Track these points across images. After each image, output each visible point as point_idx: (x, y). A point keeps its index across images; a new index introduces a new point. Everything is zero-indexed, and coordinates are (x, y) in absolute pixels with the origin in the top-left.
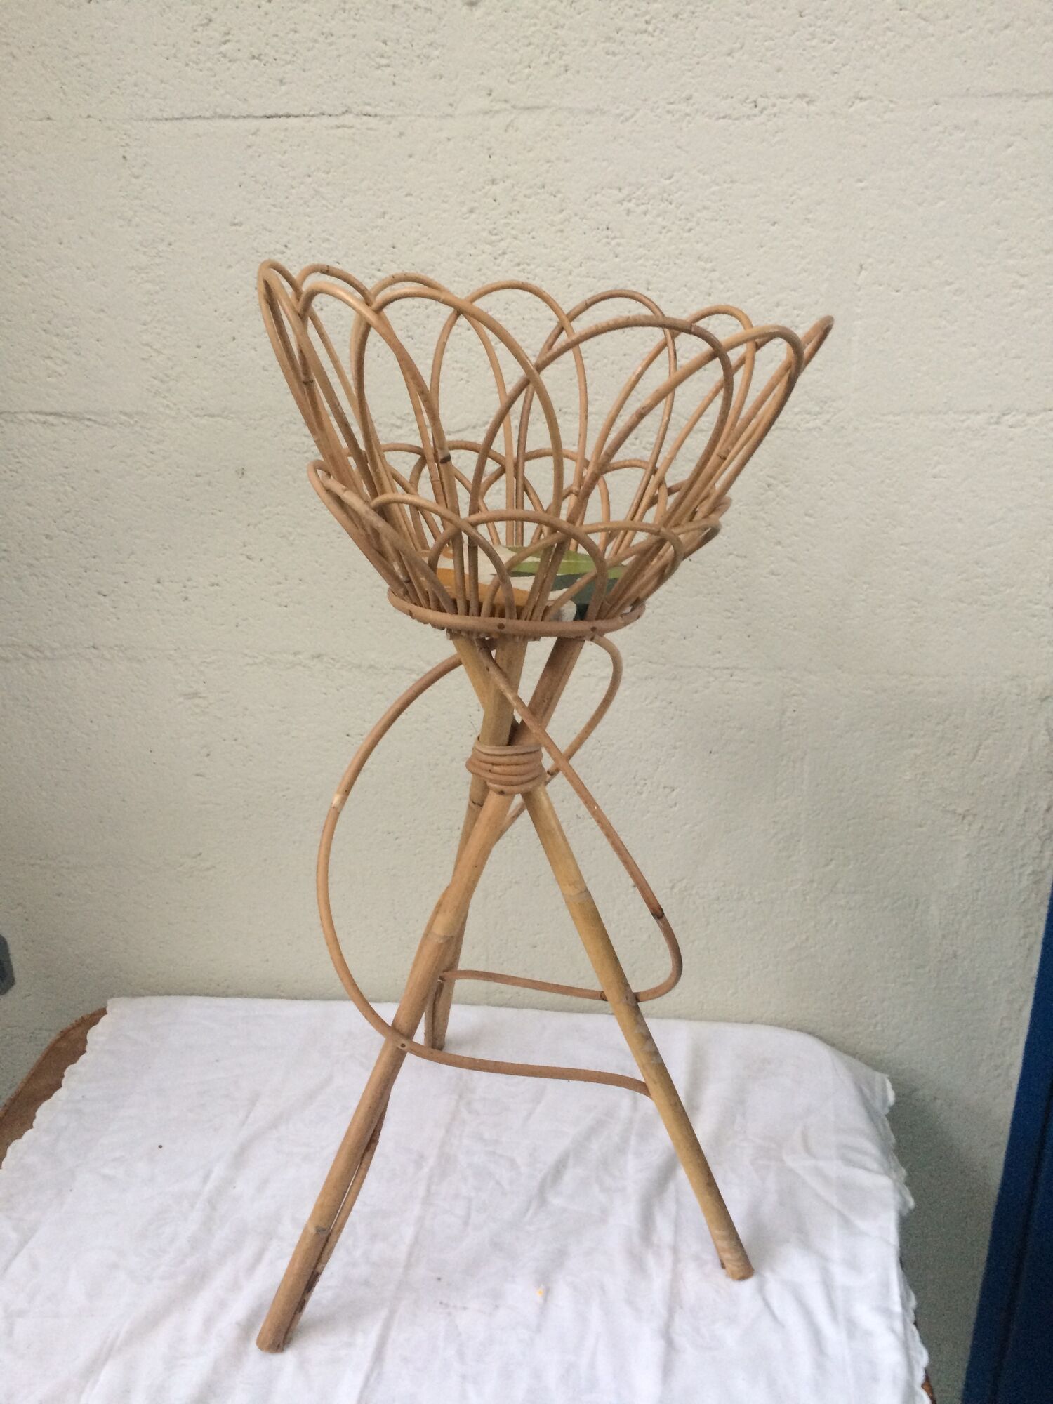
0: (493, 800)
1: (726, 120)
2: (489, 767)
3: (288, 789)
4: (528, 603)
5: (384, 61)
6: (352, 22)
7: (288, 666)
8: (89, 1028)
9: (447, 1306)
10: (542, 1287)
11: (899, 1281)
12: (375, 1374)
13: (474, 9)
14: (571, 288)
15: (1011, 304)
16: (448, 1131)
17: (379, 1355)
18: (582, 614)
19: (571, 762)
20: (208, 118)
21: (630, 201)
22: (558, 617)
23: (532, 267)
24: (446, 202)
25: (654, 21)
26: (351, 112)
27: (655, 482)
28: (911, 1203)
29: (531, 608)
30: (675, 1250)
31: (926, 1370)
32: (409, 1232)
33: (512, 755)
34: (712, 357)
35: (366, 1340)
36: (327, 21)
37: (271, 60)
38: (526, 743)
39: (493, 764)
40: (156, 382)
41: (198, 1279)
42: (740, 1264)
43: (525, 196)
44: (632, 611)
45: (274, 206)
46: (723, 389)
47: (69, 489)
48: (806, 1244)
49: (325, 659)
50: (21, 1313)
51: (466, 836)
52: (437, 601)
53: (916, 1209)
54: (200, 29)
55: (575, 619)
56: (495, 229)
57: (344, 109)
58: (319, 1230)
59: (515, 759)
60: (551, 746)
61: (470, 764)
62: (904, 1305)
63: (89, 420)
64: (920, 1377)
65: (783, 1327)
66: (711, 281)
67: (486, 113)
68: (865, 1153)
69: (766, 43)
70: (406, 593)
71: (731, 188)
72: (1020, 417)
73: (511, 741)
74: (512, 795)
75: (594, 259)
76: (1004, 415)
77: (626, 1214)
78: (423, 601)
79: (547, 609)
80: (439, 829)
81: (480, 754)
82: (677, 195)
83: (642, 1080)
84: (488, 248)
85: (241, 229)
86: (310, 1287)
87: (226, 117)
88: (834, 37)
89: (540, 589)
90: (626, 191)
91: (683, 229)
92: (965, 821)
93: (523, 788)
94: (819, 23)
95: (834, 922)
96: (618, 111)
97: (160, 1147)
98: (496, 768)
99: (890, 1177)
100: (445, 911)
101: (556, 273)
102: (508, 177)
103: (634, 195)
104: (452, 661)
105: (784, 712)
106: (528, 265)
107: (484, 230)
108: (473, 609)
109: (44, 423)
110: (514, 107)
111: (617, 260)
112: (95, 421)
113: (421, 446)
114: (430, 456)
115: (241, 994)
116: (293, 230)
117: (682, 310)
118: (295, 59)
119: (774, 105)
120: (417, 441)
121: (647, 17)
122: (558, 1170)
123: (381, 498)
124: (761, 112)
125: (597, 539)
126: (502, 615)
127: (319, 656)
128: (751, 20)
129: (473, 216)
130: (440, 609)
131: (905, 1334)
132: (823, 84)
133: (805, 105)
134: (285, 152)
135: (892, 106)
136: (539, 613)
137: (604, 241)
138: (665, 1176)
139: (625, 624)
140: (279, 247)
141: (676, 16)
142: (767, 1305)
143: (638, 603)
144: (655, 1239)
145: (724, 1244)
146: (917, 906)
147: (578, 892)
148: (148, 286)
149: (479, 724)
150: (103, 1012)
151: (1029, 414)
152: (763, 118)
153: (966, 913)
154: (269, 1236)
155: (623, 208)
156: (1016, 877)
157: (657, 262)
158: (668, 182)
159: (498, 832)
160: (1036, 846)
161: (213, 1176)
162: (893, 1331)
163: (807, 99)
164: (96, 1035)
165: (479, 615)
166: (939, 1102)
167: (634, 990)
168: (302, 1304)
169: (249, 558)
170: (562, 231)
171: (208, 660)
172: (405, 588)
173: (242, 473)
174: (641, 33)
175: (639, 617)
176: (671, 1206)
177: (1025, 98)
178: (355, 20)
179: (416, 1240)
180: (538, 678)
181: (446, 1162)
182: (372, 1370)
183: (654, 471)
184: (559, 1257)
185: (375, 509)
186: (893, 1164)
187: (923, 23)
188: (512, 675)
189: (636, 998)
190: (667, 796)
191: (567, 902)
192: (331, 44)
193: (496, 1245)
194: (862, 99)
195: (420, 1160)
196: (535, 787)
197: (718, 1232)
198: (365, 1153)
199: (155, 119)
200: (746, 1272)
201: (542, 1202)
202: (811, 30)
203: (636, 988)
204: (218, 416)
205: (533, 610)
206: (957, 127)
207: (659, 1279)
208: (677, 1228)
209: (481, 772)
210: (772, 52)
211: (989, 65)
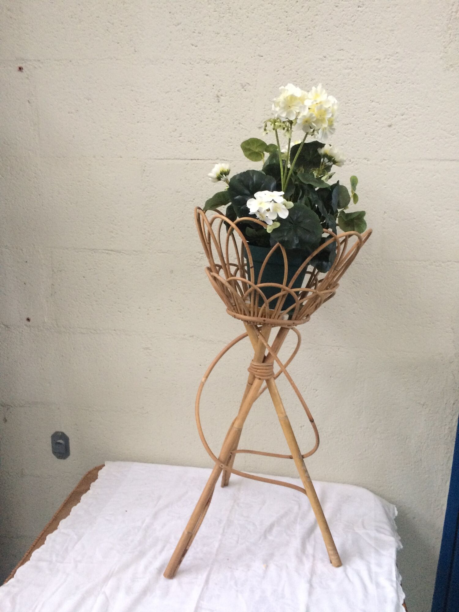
0: (257, 381)
2: (256, 370)
3: (177, 384)
4: (273, 313)
7: (181, 339)
8: (99, 471)
9: (231, 568)
10: (265, 564)
11: (396, 571)
13: (260, 129)
16: (230, 512)
17: (207, 581)
18: (290, 318)
19: (286, 369)
20: (172, 159)
22: (283, 319)
26: (219, 159)
28: (402, 547)
30: (314, 556)
31: (404, 600)
32: (217, 545)
33: (264, 366)
35: (202, 577)
36: (213, 132)
37: (194, 142)
38: (269, 362)
39: (257, 369)
40: (147, 241)
41: (142, 554)
42: (338, 561)
44: (306, 318)
45: (191, 187)
47: (113, 276)
48: (361, 556)
49: (195, 337)
50: (80, 562)
51: (245, 396)
52: (244, 312)
54: (172, 132)
55: (288, 320)
57: (216, 158)
58: (189, 533)
59: (265, 367)
60: (278, 361)
61: (249, 369)
62: (397, 578)
63: (123, 253)
64: (402, 602)
65: (353, 584)
68: (385, 529)
69: (354, 142)
70: (234, 309)
73: (264, 362)
74: (263, 380)
77: (296, 543)
78: (239, 312)
81: (253, 365)
83: (305, 489)
86: (183, 555)
87: (179, 159)
88: (376, 141)
92: (424, 407)
93: (267, 378)
94: (371, 137)
95: (375, 445)
97: (126, 511)
98: (258, 370)
99: (395, 537)
100: (238, 420)
104: (244, 335)
105: (357, 363)
108: (256, 314)
109: (107, 253)
112: (124, 253)
113: (238, 264)
118: (202, 142)
119: (356, 161)
120: (236, 262)
122: (271, 527)
123: (230, 278)
124: (352, 163)
126: (265, 317)
127: (192, 336)
130: (245, 315)
132: (372, 155)
135: (395, 162)
136: (277, 317)
138: (311, 530)
139: (304, 323)
140: (192, 200)
142: (347, 576)
143: (308, 316)
144: (306, 553)
145: (331, 552)
146: (407, 439)
147: (283, 417)
148: (147, 210)
149: (253, 356)
150: (104, 465)
152: (352, 165)
153: (425, 443)
156: (443, 430)
159: (254, 399)
161: (146, 522)
162: (392, 586)
163: (367, 160)
164: (101, 473)
165: (258, 317)
166: (416, 519)
168: (180, 562)
169: (171, 301)
171: (153, 336)
172: (234, 308)
173: (172, 272)
175: (308, 321)
177: (439, 161)
178: (222, 131)
179: (220, 546)
180: (274, 340)
181: (229, 523)
182: (204, 586)
184: (272, 555)
185: (228, 282)
186: (396, 534)
187: (405, 137)
188: (266, 338)
189: (303, 457)
190: (314, 393)
191: (280, 420)
192: (214, 138)
193: (249, 550)
194: (385, 160)
195: (220, 522)
196: (271, 378)
197: (330, 548)
198: (206, 506)
199: (156, 159)
200: (339, 563)
201: (265, 537)
202: (369, 138)
203: (302, 453)
204: (166, 253)
205: (275, 316)
206: (417, 169)
207: (307, 565)
208: (314, 548)
209: (253, 372)
210: (356, 145)
211: (427, 151)
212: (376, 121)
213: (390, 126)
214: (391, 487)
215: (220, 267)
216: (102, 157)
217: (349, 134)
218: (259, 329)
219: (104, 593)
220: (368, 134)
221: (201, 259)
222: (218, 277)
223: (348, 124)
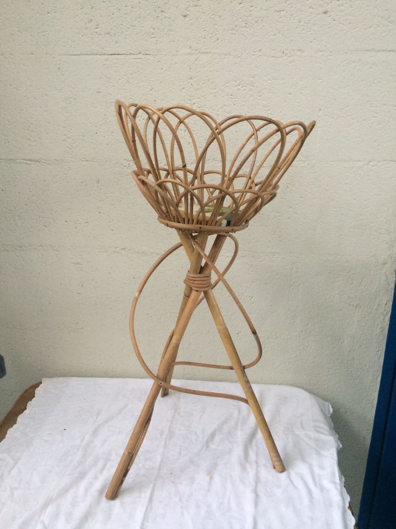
0: (194, 294)
1: (273, 58)
2: (192, 282)
4: (210, 219)
5: (153, 36)
6: (142, 22)
7: (113, 252)
8: (36, 389)
9: (174, 483)
10: (209, 476)
11: (338, 472)
12: (149, 507)
13: (186, 18)
14: (218, 116)
15: (372, 123)
16: (172, 423)
17: (151, 500)
18: (229, 224)
19: (224, 277)
20: (90, 55)
21: (239, 85)
22: (220, 225)
23: (204, 108)
24: (174, 85)
25: (248, 23)
26: (141, 53)
27: (251, 182)
28: (341, 446)
29: (211, 221)
30: (257, 463)
31: (349, 503)
32: (159, 458)
33: (201, 277)
34: (277, 131)
35: (146, 495)
36: (133, 21)
37: (113, 34)
38: (206, 273)
40: (68, 149)
41: (82, 475)
42: (281, 466)
43: (202, 83)
44: (245, 224)
45: (113, 86)
46: (281, 142)
47: (34, 188)
48: (304, 460)
49: (127, 250)
50: (16, 489)
51: (182, 310)
52: (178, 219)
53: (343, 447)
54: (88, 23)
55: (226, 226)
56: (191, 95)
57: (139, 52)
58: (129, 453)
59: (202, 279)
60: (217, 272)
61: (185, 282)
62: (340, 480)
63: (43, 162)
64: (347, 505)
65: (297, 488)
66: (268, 114)
67: (189, 54)
68: (323, 429)
69: (287, 32)
70: (166, 217)
71: (275, 82)
72: (375, 163)
73: (200, 273)
74: (200, 292)
75: (226, 106)
76: (370, 162)
77: (238, 450)
78: (172, 219)
79: (217, 222)
80: (167, 313)
81: (189, 277)
82: (256, 84)
83: (246, 398)
84: (189, 102)
85: (100, 94)
86: (125, 475)
87: (97, 54)
88: (310, 30)
89: (214, 215)
90: (238, 82)
91: (258, 96)
92: (357, 309)
93: (205, 289)
94: (306, 25)
95: (310, 346)
96: (236, 54)
97: (65, 429)
98: (195, 282)
99: (333, 437)
100: (176, 334)
101: (213, 111)
102: (196, 77)
103: (241, 84)
104: (179, 245)
105: (292, 269)
106: (203, 108)
107: (187, 95)
108: (191, 221)
109: (26, 163)
110: (199, 52)
111: (235, 106)
112: (45, 163)
113: (167, 168)
114: (171, 172)
115: (92, 376)
116: (119, 94)
117: (257, 124)
118: (121, 34)
119: (290, 53)
121: (246, 22)
122: (213, 435)
123: (160, 181)
124: (286, 55)
125: (236, 195)
126: (201, 224)
127: (124, 249)
128: (282, 24)
129: (184, 90)
130: (179, 222)
131: (341, 491)
132: (307, 46)
133: (301, 53)
134: (117, 67)
135: (331, 54)
136: (214, 223)
137: (230, 99)
138: (253, 436)
139: (243, 229)
141: (256, 21)
142: (291, 481)
143: (247, 221)
144: (249, 459)
145: (275, 459)
146: (340, 340)
147: (223, 328)
148: (66, 114)
150: (41, 383)
151: (378, 162)
152: (286, 57)
153: (357, 343)
154: (107, 460)
155: (237, 88)
156: (375, 329)
157: (249, 107)
158: (253, 79)
160: (382, 317)
161: (85, 440)
162: (337, 489)
163: (302, 51)
164: (38, 391)
165: (193, 224)
166: (348, 414)
167: (243, 365)
168: (122, 482)
169: (99, 213)
170: (215, 96)
171: (83, 250)
172: (166, 215)
173: (98, 182)
174: (244, 27)
175: (247, 227)
176: (255, 448)
177: (377, 52)
178: (143, 21)
179: (162, 461)
181: (171, 434)
183: (250, 178)
184: (215, 465)
185: (158, 185)
186: (333, 433)
187: (342, 25)
188: (202, 246)
189: (244, 368)
190: (250, 300)
191: (219, 332)
192: (135, 29)
193: (191, 462)
194: (321, 51)
195: (162, 433)
196: (208, 290)
197: (273, 455)
198: (146, 424)
199: (71, 55)
200: (283, 469)
201: (208, 446)
202: (303, 27)
203: (244, 364)
204: (90, 161)
205: (212, 222)
206: (353, 62)
207: (251, 473)
208: (257, 455)
209: (189, 284)
210: (289, 35)
211: (364, 40)
212: (311, 8)
213: (325, 13)
214: (325, 386)
215: (149, 172)
216: (11, 54)
217: (282, 22)
218: (194, 238)
219: (43, 522)
220: (302, 22)
221: (129, 166)
222: (147, 181)
223: (280, 11)
